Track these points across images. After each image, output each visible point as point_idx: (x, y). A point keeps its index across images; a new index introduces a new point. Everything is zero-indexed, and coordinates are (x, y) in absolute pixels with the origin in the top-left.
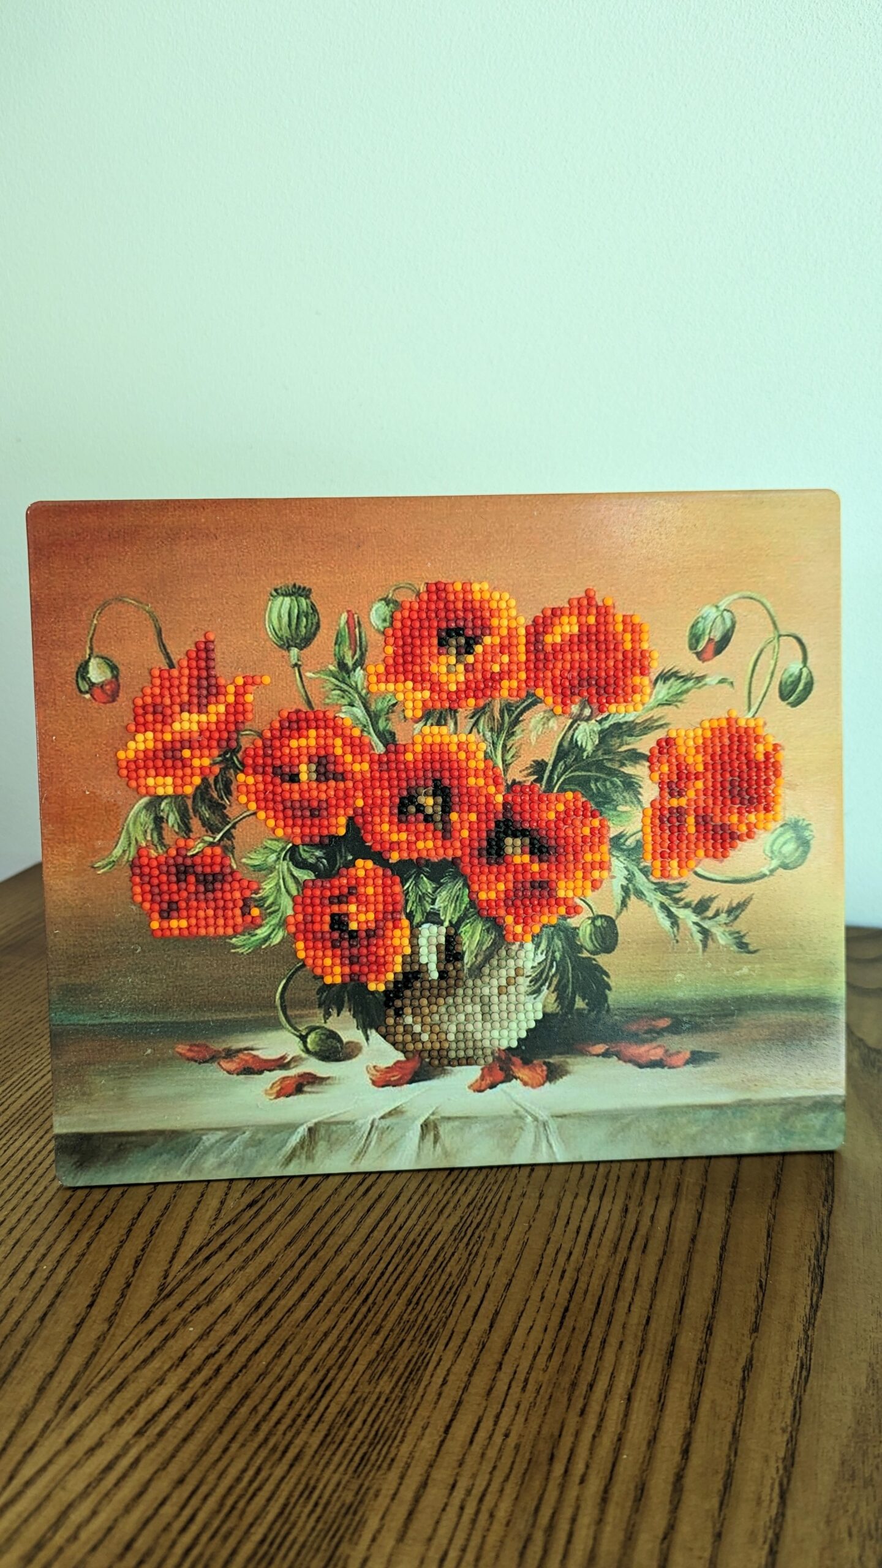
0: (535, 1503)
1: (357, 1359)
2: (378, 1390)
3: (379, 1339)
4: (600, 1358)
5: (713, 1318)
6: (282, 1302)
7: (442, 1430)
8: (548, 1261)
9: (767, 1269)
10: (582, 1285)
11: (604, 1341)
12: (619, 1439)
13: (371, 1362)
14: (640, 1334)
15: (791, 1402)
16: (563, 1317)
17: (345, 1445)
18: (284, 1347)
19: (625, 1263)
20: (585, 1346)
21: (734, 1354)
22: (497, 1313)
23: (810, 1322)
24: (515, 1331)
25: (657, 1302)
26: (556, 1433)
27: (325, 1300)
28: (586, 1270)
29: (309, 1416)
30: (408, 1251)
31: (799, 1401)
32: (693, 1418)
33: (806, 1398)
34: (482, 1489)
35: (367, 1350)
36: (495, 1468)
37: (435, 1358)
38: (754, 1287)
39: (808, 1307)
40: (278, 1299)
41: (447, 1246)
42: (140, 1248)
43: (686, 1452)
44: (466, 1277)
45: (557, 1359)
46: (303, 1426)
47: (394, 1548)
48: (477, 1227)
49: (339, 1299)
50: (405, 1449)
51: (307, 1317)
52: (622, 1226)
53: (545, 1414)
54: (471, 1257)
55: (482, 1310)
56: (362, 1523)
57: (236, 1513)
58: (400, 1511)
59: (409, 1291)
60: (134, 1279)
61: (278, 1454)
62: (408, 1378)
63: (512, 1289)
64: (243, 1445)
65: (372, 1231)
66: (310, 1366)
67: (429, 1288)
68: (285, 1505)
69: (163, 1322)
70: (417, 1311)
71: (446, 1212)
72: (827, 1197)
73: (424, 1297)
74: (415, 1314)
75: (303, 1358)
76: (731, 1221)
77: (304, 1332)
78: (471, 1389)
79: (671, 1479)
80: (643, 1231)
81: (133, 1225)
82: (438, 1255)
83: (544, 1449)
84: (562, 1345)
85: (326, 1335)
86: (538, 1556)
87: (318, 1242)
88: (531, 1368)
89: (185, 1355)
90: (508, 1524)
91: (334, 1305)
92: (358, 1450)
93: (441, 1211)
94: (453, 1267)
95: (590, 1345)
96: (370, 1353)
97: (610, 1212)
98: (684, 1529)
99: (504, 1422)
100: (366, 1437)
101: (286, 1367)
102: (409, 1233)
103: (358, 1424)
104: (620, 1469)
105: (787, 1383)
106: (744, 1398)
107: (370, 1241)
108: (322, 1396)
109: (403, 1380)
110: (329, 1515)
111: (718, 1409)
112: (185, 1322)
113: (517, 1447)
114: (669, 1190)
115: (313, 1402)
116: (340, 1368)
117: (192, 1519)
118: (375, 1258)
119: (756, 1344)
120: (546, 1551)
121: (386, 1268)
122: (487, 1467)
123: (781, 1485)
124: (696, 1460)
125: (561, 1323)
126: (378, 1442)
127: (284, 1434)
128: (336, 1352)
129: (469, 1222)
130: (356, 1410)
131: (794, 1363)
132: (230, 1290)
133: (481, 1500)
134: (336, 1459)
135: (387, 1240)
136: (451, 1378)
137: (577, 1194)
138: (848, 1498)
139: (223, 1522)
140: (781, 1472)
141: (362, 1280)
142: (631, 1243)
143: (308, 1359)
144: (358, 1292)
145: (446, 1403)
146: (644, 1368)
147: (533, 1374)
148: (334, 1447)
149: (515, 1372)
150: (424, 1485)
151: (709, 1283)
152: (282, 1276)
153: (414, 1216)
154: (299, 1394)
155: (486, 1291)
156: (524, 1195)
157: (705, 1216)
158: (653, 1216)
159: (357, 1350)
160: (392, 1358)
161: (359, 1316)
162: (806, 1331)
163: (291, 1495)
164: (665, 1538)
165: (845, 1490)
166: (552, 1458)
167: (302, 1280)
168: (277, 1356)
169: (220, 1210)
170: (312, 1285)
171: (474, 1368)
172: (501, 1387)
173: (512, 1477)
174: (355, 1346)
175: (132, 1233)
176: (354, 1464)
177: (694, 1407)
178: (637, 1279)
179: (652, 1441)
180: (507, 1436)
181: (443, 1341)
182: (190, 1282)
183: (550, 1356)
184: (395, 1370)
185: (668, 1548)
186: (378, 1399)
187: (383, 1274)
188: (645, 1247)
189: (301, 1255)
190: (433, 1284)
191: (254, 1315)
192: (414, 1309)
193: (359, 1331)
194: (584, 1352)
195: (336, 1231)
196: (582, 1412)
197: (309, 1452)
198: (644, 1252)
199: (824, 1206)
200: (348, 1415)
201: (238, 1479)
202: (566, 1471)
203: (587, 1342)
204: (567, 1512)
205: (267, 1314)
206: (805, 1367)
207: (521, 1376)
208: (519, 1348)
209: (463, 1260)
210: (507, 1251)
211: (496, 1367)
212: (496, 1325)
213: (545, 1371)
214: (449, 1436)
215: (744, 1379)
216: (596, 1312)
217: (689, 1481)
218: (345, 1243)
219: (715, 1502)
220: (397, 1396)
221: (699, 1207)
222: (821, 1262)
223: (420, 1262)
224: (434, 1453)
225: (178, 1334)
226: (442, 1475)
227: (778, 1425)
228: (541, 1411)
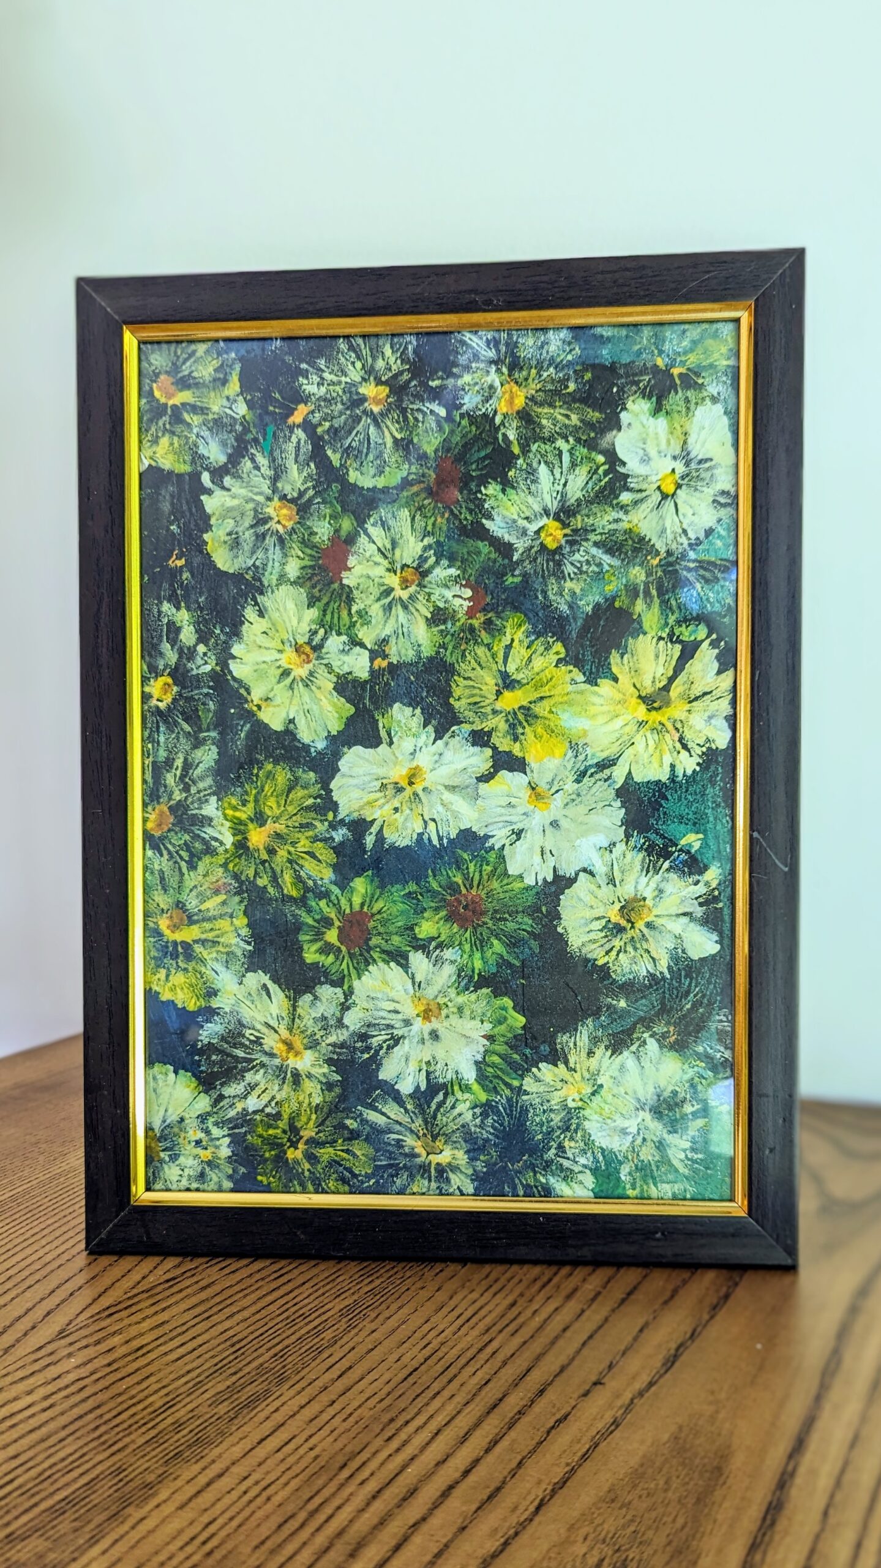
1: (207, 1390)
2: (213, 1412)
3: (234, 1378)
4: (426, 1405)
6: (162, 1348)
7: (258, 1440)
10: (439, 1354)
11: (437, 1393)
12: (412, 1459)
13: (219, 1393)
16: (410, 1375)
17: (166, 1445)
18: (147, 1377)
19: (491, 1341)
20: (418, 1395)
22: (351, 1367)
24: (360, 1381)
25: (505, 1370)
26: (357, 1451)
27: (200, 1349)
29: (145, 1424)
30: (294, 1320)
32: (488, 1451)
34: (270, 1481)
35: (220, 1384)
36: (288, 1469)
37: (278, 1394)
40: (160, 1346)
41: (332, 1319)
42: (57, 1303)
43: (467, 1472)
44: (336, 1342)
45: (386, 1402)
46: (136, 1430)
47: (172, 1513)
48: (367, 1308)
49: (212, 1349)
50: (218, 1451)
51: (179, 1359)
52: (506, 1315)
53: (355, 1437)
54: (349, 1328)
55: (337, 1366)
56: (153, 1495)
57: (49, 1481)
58: (191, 1490)
59: (279, 1348)
60: (41, 1324)
61: (105, 1447)
62: (246, 1405)
63: (373, 1353)
64: (76, 1439)
65: (268, 1305)
66: (164, 1392)
67: (299, 1346)
68: (93, 1479)
69: (51, 1354)
70: (278, 1362)
71: (343, 1296)
73: (289, 1354)
74: (275, 1364)
75: (161, 1385)
77: (172, 1368)
78: (298, 1417)
79: (443, 1489)
80: (521, 1321)
81: (58, 1288)
82: (318, 1325)
83: (341, 1459)
84: (397, 1394)
85: (189, 1372)
87: (215, 1309)
88: (361, 1406)
89: (59, 1377)
90: (280, 1505)
91: (206, 1353)
92: (176, 1448)
93: (340, 1295)
94: (328, 1335)
95: (424, 1394)
96: (221, 1387)
97: (496, 1306)
98: (435, 1521)
99: (314, 1441)
100: (188, 1441)
101: (143, 1391)
103: (185, 1432)
104: (401, 1478)
106: (545, 1440)
107: (263, 1311)
108: (163, 1412)
109: (241, 1406)
110: (127, 1489)
111: (515, 1446)
112: (70, 1355)
113: (316, 1457)
114: (564, 1293)
115: (154, 1415)
116: (190, 1394)
118: (262, 1323)
121: (267, 1331)
122: (283, 1467)
123: (542, 1500)
124: (472, 1478)
125: (405, 1379)
126: (197, 1445)
127: (118, 1433)
128: (191, 1385)
129: (360, 1305)
130: (188, 1423)
132: (120, 1336)
133: (265, 1489)
135: (278, 1312)
136: (284, 1408)
137: (473, 1292)
138: (599, 1514)
139: (37, 1485)
140: (547, 1491)
141: (240, 1338)
142: (503, 1329)
143: (164, 1387)
144: (233, 1345)
145: (269, 1425)
146: (462, 1415)
147: (359, 1411)
148: (156, 1445)
149: (343, 1409)
150: (220, 1475)
152: (171, 1330)
153: (313, 1297)
154: (143, 1410)
155: (349, 1352)
156: (422, 1288)
157: (587, 1313)
159: (210, 1384)
160: (239, 1391)
161: (225, 1362)
163: (102, 1473)
164: (413, 1526)
166: (344, 1466)
167: (187, 1334)
168: (138, 1383)
169: (139, 1282)
170: (194, 1338)
171: (308, 1403)
172: (327, 1416)
173: (300, 1477)
174: (211, 1380)
175: (54, 1294)
176: (167, 1458)
177: (495, 1442)
178: (497, 1352)
179: (441, 1463)
180: (312, 1449)
181: (291, 1383)
182: (86, 1330)
183: (382, 1400)
184: (238, 1399)
185: (413, 1533)
186: (213, 1416)
187: (262, 1334)
188: (515, 1332)
189: (196, 1317)
190: (304, 1344)
191: (134, 1354)
192: (276, 1361)
193: (221, 1371)
194: (414, 1400)
195: (236, 1303)
196: (389, 1440)
197: (134, 1446)
200: (179, 1426)
201: (62, 1460)
202: (351, 1476)
203: (423, 1392)
204: (336, 1502)
205: (143, 1355)
207: (348, 1411)
209: (342, 1330)
210: (383, 1326)
211: (328, 1404)
212: (344, 1376)
213: (371, 1409)
214: (260, 1446)
215: (553, 1427)
217: (457, 1492)
218: (239, 1312)
219: (474, 1507)
220: (230, 1416)
221: (585, 1306)
223: (301, 1328)
224: (240, 1456)
225: (60, 1363)
226: (239, 1470)
227: (565, 1461)
228: (353, 1435)
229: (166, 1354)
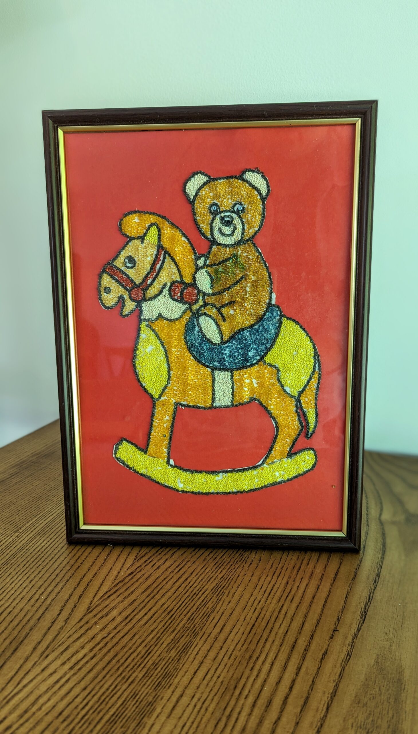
0: (225, 705)
1: (163, 642)
2: (169, 656)
3: (174, 634)
4: (264, 647)
5: (315, 632)
6: (137, 617)
7: (193, 673)
8: (250, 604)
9: (342, 612)
10: (262, 615)
11: (267, 640)
12: (265, 681)
13: (169, 644)
14: (282, 637)
15: (340, 669)
16: (252, 629)
17: (152, 678)
18: (134, 635)
19: (282, 606)
20: (258, 641)
21: (320, 648)
22: (224, 625)
23: (356, 636)
24: (230, 633)
25: (292, 624)
26: (239, 677)
27: (154, 617)
28: (265, 609)
29: (140, 665)
30: (192, 597)
31: (343, 669)
32: (297, 674)
33: (346, 668)
34: (204, 698)
35: (168, 639)
36: (211, 690)
37: (195, 643)
38: (335, 619)
39: (356, 629)
40: (135, 615)
41: (209, 596)
42: (82, 591)
43: (291, 688)
44: (214, 610)
45: (245, 646)
46: (137, 669)
47: (165, 720)
48: (223, 588)
49: (160, 616)
50: (176, 681)
51: (146, 623)
52: (284, 590)
53: (236, 669)
54: (218, 601)
55: (218, 624)
56: (154, 709)
57: (105, 703)
58: (170, 705)
59: (189, 614)
60: (78, 603)
61: (125, 680)
62: (183, 651)
63: (232, 616)
64: (111, 675)
65: (179, 588)
66: (144, 644)
67: (198, 613)
68: (125, 701)
69: (87, 623)
70: (191, 623)
71: (211, 581)
72: (375, 580)
73: (195, 617)
74: (190, 624)
75: (141, 640)
76: (331, 590)
77: (144, 630)
78: (208, 657)
79: (283, 699)
80: (293, 592)
81: (81, 581)
82: (204, 599)
83: (233, 683)
84: (249, 640)
85: (152, 631)
86: (222, 727)
87: (155, 592)
88: (234, 649)
89: (94, 637)
90: (212, 713)
91: (157, 619)
92: (158, 679)
93: (209, 581)
94: (210, 605)
95: (261, 641)
96: (169, 640)
97: (280, 584)
98: (284, 719)
99: (219, 672)
100: (161, 675)
101: (134, 644)
102: (194, 589)
103: (159, 669)
104: (263, 693)
105: (340, 661)
106: (320, 666)
107: (177, 592)
108: (147, 657)
109: (181, 652)
110: (141, 706)
111: (308, 671)
112: (96, 623)
113: (222, 682)
114: (308, 575)
115: (143, 659)
116: (156, 646)
117: (87, 704)
118: (178, 599)
119: (331, 644)
120: (226, 725)
121: (182, 604)
122: (208, 690)
123: (328, 704)
124: (295, 691)
125: (250, 631)
126: (166, 677)
127: (129, 672)
128: (155, 639)
129: (219, 586)
130: (159, 663)
131: (345, 652)
132: (116, 610)
133: (203, 703)
134: (148, 683)
135: (184, 592)
136: (201, 652)
137: (268, 575)
138: (355, 711)
139: (99, 706)
140: (329, 698)
141: (171, 609)
142: (286, 598)
143: (143, 641)
144: (169, 614)
145: (196, 663)
146: (281, 652)
147: (234, 652)
148: (148, 678)
149: (227, 651)
150: (181, 696)
151: (316, 617)
152: (138, 606)
153: (197, 582)
154: (137, 656)
155: (221, 616)
156: (245, 575)
157: (321, 587)
158: (298, 586)
159: (164, 638)
160: (178, 642)
161: (167, 624)
162: (353, 639)
163: (127, 697)
164: (275, 723)
165: (354, 708)
166: (235, 687)
167: (146, 607)
168: (131, 639)
169: (117, 576)
170: (150, 610)
171: (211, 648)
172: (220, 656)
173: (218, 694)
174: (163, 637)
175: (80, 585)
176: (155, 686)
177: (299, 669)
178: (286, 613)
179: (278, 683)
180: (219, 677)
181: (200, 636)
182: (100, 606)
183: (243, 645)
184: (178, 647)
185: (276, 727)
186: (169, 659)
187: (180, 606)
188: (292, 600)
189: (147, 597)
190: (200, 612)
191: (125, 621)
192: (190, 622)
193: (166, 630)
194: (257, 644)
195: (164, 587)
196: (252, 669)
197: (138, 680)
198: (291, 602)
199: (373, 585)
200: (156, 665)
201: (108, 689)
202: (240, 693)
203: (260, 639)
204: (237, 710)
205: (129, 621)
206: (349, 655)
207: (229, 653)
208: (231, 641)
209: (215, 602)
210: (233, 599)
211: (219, 648)
212: (223, 631)
213: (239, 651)
214: (195, 676)
215: (322, 659)
216: (266, 627)
217: (290, 700)
218: (166, 592)
219: (299, 709)
220: (177, 658)
221: (319, 583)
222: (366, 610)
223: (196, 602)
224: (188, 683)
225: (93, 628)
226: (189, 692)
227: (332, 679)
228: (235, 667)
229: (139, 620)
